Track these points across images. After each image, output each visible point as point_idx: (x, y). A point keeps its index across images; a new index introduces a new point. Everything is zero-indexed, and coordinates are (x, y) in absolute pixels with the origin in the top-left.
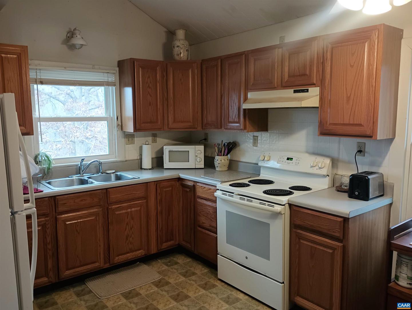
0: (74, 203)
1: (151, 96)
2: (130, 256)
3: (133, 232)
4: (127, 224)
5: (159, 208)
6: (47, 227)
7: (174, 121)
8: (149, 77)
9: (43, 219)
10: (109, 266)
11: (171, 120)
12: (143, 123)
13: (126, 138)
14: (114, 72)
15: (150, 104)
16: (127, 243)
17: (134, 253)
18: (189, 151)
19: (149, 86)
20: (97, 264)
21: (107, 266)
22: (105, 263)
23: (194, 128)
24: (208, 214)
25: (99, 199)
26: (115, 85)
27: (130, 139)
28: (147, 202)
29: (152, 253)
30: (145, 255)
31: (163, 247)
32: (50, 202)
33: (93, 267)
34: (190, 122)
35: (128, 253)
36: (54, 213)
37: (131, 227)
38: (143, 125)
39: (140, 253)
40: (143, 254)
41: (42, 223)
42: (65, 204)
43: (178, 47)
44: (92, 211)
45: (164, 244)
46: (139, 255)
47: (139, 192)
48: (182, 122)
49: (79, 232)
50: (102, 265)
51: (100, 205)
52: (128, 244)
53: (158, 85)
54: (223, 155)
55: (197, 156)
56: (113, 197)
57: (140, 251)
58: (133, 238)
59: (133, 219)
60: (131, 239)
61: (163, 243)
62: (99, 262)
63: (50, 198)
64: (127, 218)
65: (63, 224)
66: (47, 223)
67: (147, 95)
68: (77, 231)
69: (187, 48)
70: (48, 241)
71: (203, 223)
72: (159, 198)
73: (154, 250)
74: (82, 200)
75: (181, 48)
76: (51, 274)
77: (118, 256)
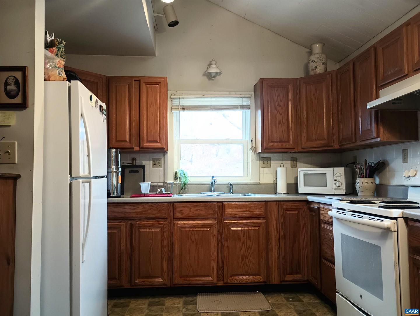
0: (190, 211)
1: (281, 114)
2: (246, 279)
3: (249, 253)
4: (243, 243)
5: (282, 233)
6: (165, 230)
7: (308, 140)
8: (279, 96)
9: (162, 222)
10: (222, 284)
11: (304, 139)
12: (272, 142)
13: (261, 161)
14: (250, 96)
15: (280, 123)
16: (243, 263)
17: (251, 277)
18: (326, 174)
19: (279, 105)
20: (209, 279)
21: (220, 284)
22: (219, 280)
23: (329, 146)
24: (329, 241)
25: (214, 212)
26: (249, 108)
27: (266, 162)
28: (267, 223)
29: (274, 283)
30: (263, 282)
31: (286, 279)
32: (169, 208)
33: (206, 281)
34: (325, 139)
35: (244, 275)
36: (172, 218)
37: (248, 247)
38: (271, 144)
39: (258, 279)
40: (261, 281)
41: (161, 225)
42: (182, 211)
43: (312, 61)
44: (206, 222)
45: (288, 276)
46: (257, 281)
47: (257, 211)
48: (316, 140)
49: (193, 241)
50: (215, 281)
51: (215, 218)
52: (244, 265)
53: (290, 103)
54: (366, 177)
55: (335, 180)
56: (229, 211)
57: (258, 277)
58: (249, 260)
59: (249, 238)
60: (247, 261)
61: (287, 274)
62: (212, 277)
63: (169, 204)
64: (244, 237)
65: (179, 230)
66: (165, 226)
67: (277, 114)
68: (191, 239)
69: (322, 62)
70: (165, 244)
71: (326, 253)
72: (281, 220)
73: (275, 280)
74: (197, 210)
75: (316, 62)
76: (166, 276)
77: (233, 275)
